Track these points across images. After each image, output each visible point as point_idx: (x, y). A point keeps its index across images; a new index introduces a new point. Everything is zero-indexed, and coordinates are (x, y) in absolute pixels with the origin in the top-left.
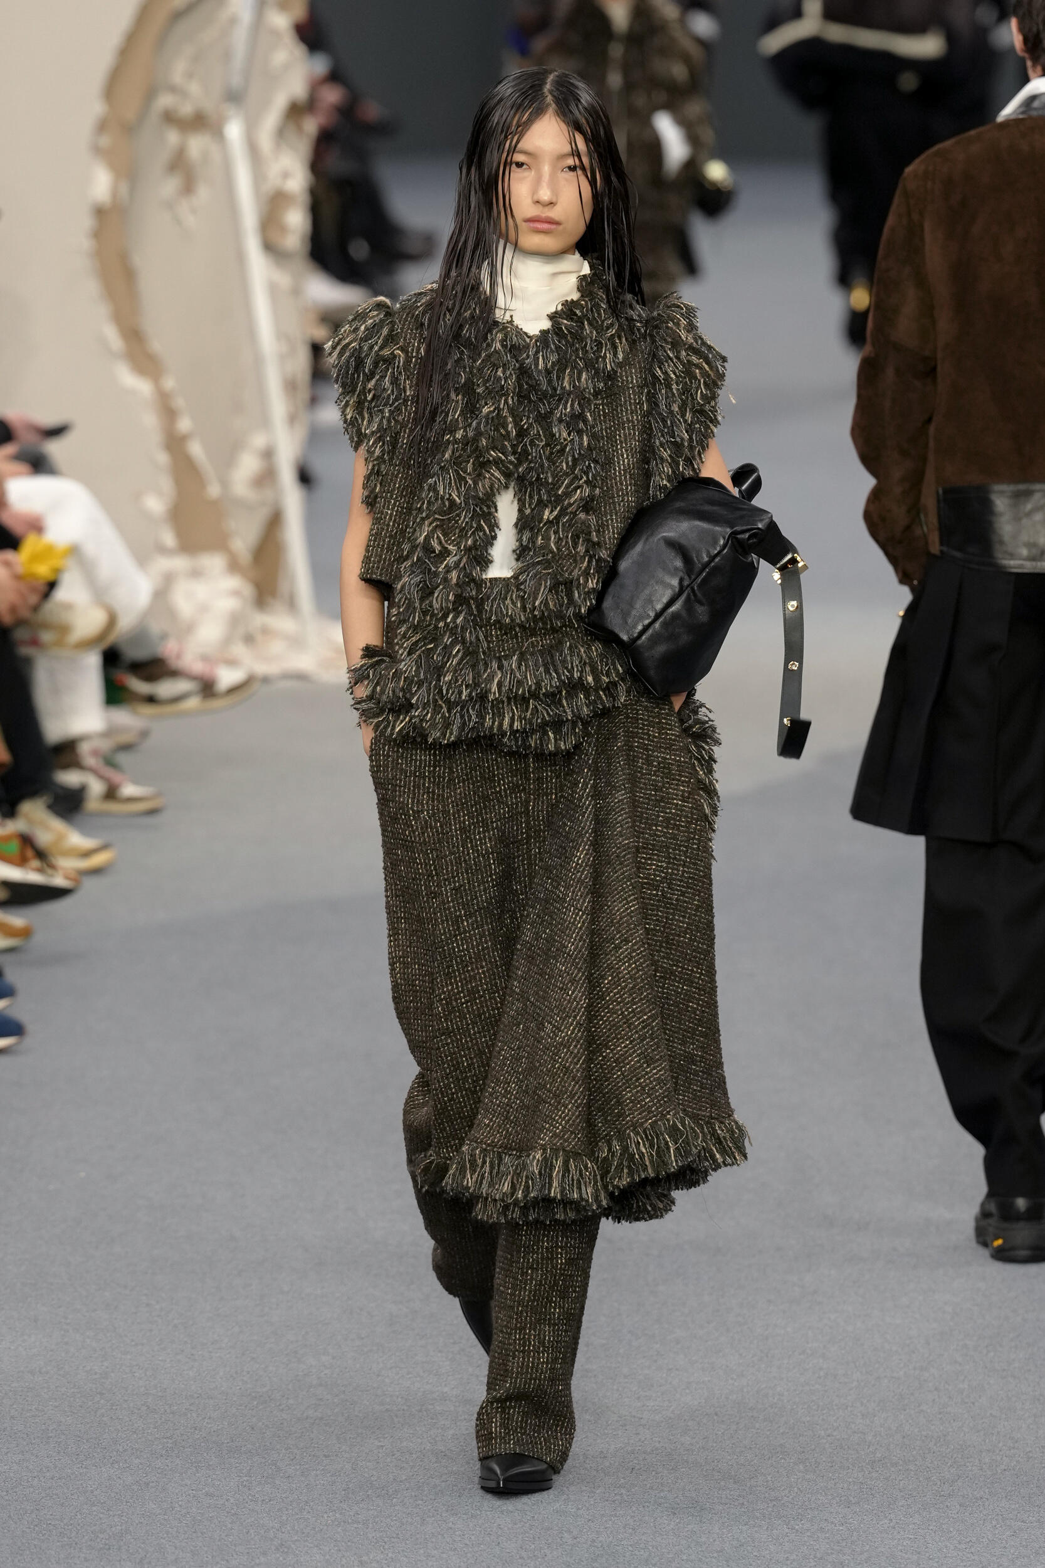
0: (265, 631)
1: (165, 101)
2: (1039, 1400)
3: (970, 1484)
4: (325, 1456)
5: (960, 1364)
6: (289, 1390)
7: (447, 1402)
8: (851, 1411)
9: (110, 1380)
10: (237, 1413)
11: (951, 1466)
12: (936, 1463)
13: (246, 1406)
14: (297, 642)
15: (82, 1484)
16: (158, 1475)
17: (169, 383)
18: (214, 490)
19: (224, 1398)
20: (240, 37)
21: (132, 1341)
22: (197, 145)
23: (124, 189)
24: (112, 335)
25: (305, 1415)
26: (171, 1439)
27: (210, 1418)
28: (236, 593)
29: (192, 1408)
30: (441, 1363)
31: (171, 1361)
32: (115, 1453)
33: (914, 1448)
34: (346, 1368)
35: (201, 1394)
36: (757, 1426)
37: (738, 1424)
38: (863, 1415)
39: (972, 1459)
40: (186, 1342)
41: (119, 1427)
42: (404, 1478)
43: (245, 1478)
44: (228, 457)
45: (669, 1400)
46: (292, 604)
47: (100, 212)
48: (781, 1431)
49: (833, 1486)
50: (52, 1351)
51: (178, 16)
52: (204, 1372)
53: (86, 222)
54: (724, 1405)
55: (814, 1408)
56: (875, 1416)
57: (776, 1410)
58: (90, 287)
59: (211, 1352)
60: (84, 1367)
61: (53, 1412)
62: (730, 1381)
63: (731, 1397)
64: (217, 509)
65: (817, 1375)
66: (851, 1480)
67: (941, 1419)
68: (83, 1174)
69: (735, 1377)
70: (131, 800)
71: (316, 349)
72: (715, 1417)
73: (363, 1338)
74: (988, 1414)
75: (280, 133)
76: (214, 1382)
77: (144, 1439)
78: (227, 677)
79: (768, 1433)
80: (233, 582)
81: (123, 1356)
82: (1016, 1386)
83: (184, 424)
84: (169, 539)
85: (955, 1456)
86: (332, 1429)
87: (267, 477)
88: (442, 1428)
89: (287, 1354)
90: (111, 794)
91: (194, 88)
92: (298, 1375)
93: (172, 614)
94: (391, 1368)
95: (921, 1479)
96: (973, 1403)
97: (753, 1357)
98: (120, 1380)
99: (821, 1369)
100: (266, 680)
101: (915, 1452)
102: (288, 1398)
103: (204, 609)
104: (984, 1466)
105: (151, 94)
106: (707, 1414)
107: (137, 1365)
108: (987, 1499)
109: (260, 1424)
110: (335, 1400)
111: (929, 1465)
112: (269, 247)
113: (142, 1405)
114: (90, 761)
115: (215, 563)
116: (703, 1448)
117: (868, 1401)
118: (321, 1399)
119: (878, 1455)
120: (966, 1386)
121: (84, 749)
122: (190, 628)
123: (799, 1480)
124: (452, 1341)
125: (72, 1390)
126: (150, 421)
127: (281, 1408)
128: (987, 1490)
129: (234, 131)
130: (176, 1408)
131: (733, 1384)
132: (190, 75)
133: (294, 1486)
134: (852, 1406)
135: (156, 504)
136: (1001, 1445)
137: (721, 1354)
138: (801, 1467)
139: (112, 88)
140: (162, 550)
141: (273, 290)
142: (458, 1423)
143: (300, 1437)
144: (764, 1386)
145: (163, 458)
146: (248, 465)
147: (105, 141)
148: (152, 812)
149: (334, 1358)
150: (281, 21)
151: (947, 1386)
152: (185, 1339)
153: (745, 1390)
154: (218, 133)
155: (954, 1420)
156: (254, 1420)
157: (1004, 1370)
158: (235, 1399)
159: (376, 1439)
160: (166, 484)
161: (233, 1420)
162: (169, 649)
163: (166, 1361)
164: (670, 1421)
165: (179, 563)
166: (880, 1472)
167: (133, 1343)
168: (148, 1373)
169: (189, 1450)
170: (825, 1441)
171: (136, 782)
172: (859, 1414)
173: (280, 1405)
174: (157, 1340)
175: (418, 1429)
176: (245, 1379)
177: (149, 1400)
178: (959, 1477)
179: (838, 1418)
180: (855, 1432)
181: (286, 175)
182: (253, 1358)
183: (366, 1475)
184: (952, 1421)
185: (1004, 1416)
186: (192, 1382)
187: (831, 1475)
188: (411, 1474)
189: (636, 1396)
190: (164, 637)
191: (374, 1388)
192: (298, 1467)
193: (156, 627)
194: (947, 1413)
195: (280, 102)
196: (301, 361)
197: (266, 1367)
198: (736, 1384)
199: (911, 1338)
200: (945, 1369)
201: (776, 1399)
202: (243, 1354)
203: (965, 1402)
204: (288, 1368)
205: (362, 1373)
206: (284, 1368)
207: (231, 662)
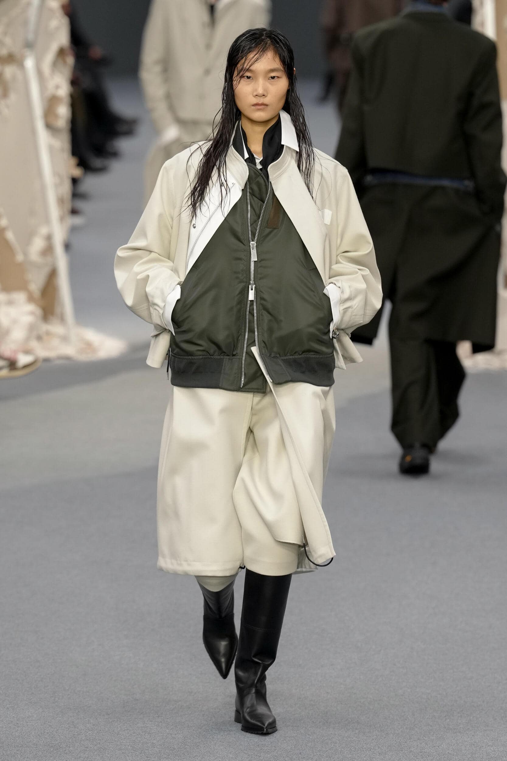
0: (48, 333)
2: (474, 745)
5: (431, 726)
6: (69, 742)
7: (155, 748)
10: (42, 755)
13: (47, 751)
14: (65, 340)
18: (20, 258)
19: (35, 747)
20: (32, 13)
22: (9, 71)
28: (32, 313)
29: (18, 752)
31: (6, 727)
35: (22, 745)
44: (27, 240)
46: (62, 319)
52: (24, 733)
55: (353, 750)
57: (333, 751)
59: (27, 722)
64: (22, 268)
65: (354, 733)
69: (310, 734)
71: (75, 181)
73: (109, 714)
75: (55, 64)
76: (30, 738)
78: (23, 360)
80: (31, 307)
83: (3, 222)
87: (48, 250)
91: (8, 40)
97: (319, 723)
102: (69, 747)
103: (15, 322)
112: (49, 126)
115: (20, 297)
127: (66, 752)
129: (30, 63)
130: (9, 752)
132: (5, 33)
134: (374, 749)
137: (302, 722)
141: (51, 149)
146: (38, 244)
149: (94, 725)
150: (55, 4)
151: (424, 738)
154: (21, 64)
157: (455, 729)
158: (41, 747)
163: (3, 727)
165: (1, 297)
173: (65, 751)
176: (46, 736)
181: (57, 87)
182: (50, 726)
184: (428, 757)
186: (17, 739)
189: (257, 744)
194: (424, 752)
195: (54, 48)
196: (66, 188)
197: (57, 730)
198: (311, 737)
199: (405, 712)
200: (423, 729)
201: (332, 746)
202: (44, 723)
203: (434, 746)
204: (69, 731)
205: (109, 733)
206: (67, 731)
207: (27, 352)
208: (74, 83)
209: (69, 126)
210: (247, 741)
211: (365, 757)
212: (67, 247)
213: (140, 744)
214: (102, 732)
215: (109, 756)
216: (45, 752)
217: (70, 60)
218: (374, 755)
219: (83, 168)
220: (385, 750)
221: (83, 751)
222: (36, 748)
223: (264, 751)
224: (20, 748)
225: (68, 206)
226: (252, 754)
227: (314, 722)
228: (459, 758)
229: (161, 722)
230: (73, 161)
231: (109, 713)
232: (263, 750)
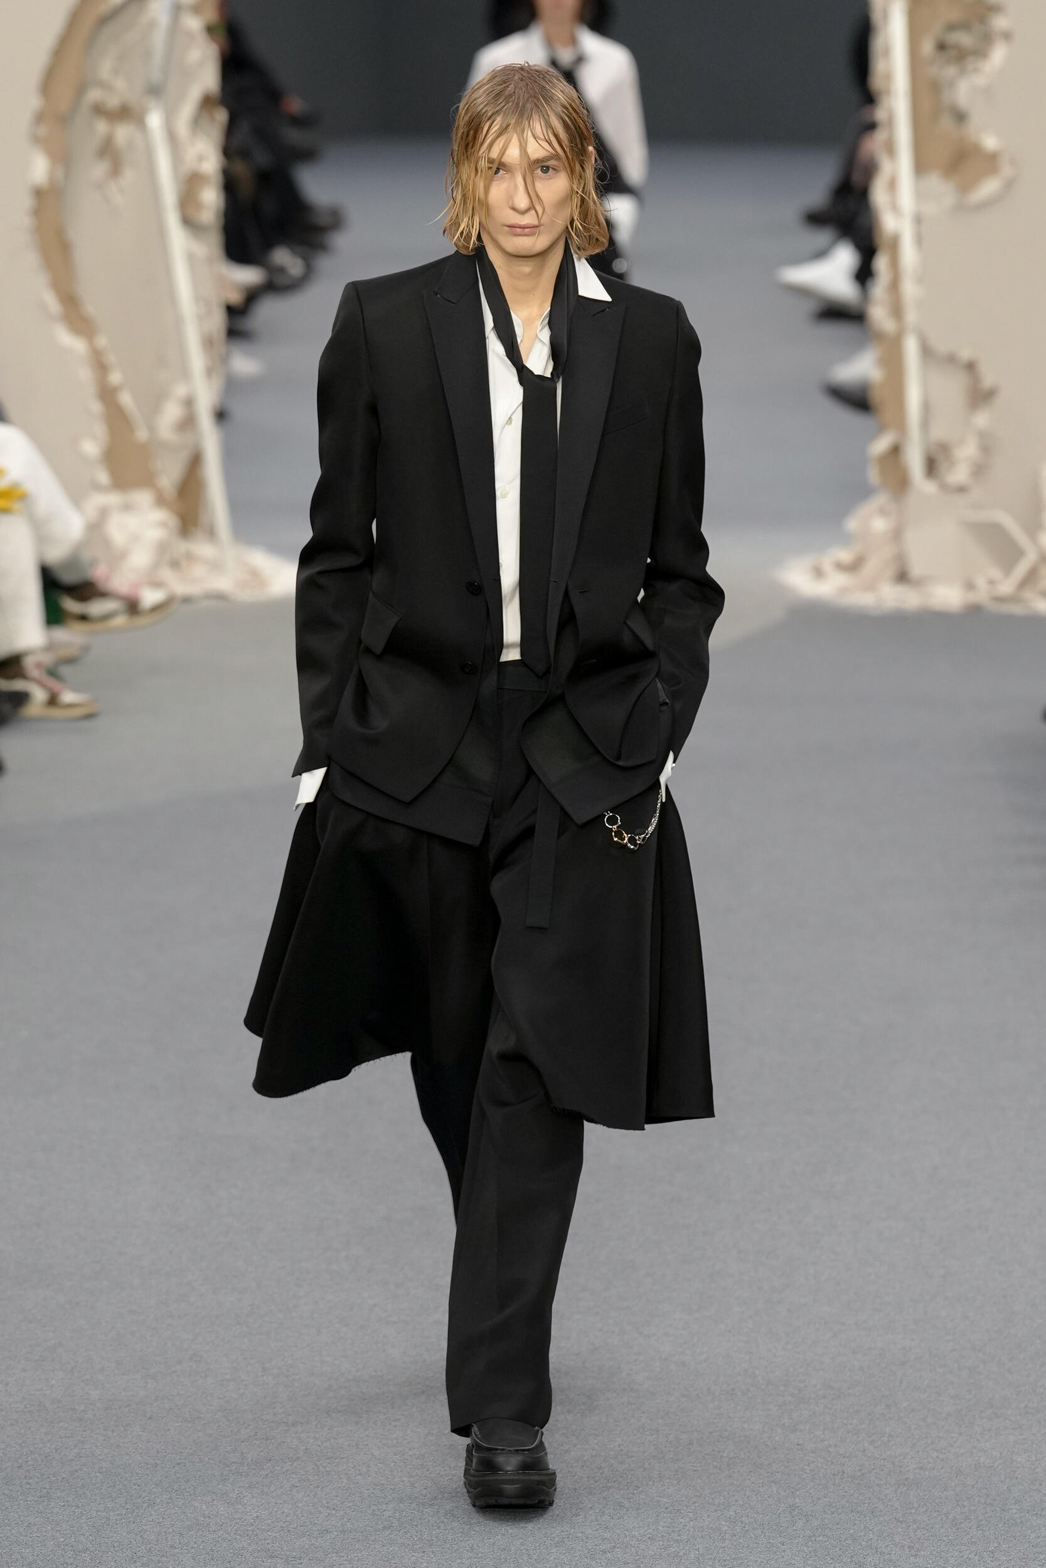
0: (189, 556)
1: (94, 95)
14: (216, 566)
17: (102, 341)
18: (142, 434)
20: (159, 39)
22: (123, 133)
23: (59, 173)
24: (51, 300)
28: (163, 524)
44: (154, 406)
46: (211, 533)
47: (39, 194)
51: (104, 20)
53: (26, 202)
58: (31, 259)
64: (145, 452)
70: (70, 706)
75: (196, 122)
78: (150, 597)
80: (160, 515)
83: (115, 378)
84: (103, 477)
87: (188, 422)
90: (53, 701)
91: (120, 84)
93: (107, 542)
100: (187, 600)
103: (135, 538)
105: (81, 89)
112: (188, 222)
114: (35, 673)
115: (143, 498)
122: (122, 556)
126: (85, 375)
129: (155, 120)
132: (116, 72)
135: (91, 448)
139: (48, 83)
140: (97, 487)
141: (191, 258)
145: (97, 407)
146: (171, 413)
147: (43, 131)
148: (89, 716)
150: (194, 24)
154: (140, 122)
160: (100, 430)
162: (99, 573)
165: (113, 499)
171: (76, 689)
181: (201, 158)
190: (95, 562)
193: (88, 555)
195: (194, 95)
196: (218, 321)
207: (157, 585)
208: (228, 151)
209: (221, 222)
212: (221, 416)
217: (222, 116)
225: (220, 349)
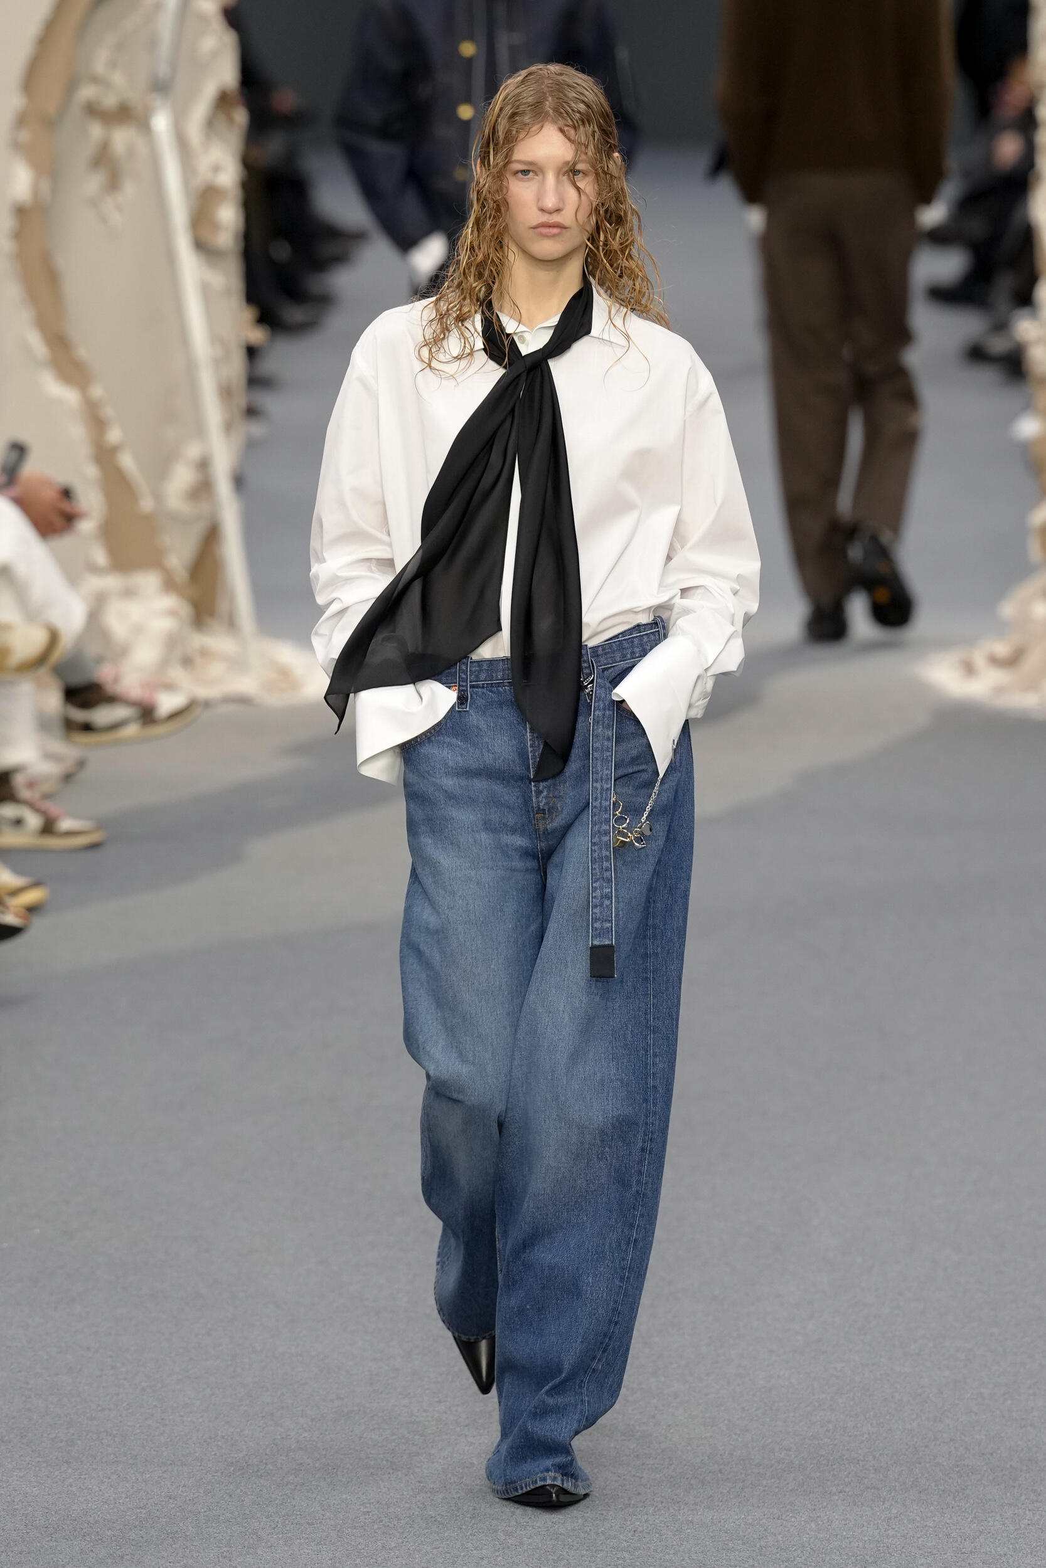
0: (205, 653)
1: (87, 92)
3: (992, 1540)
4: (308, 1523)
5: (976, 1414)
6: (266, 1454)
7: (435, 1464)
8: (863, 1466)
9: (76, 1448)
10: (213, 1480)
11: (971, 1521)
12: (955, 1518)
13: (222, 1473)
14: (238, 664)
15: (52, 1559)
16: (132, 1547)
17: (97, 391)
18: (147, 504)
19: (199, 1464)
20: (166, 24)
21: (99, 1405)
22: (122, 138)
23: (45, 186)
24: (35, 341)
25: (285, 1480)
26: (145, 1509)
27: (184, 1486)
28: (172, 613)
29: (165, 1475)
30: (427, 1423)
31: (140, 1426)
32: (86, 1525)
33: (932, 1503)
34: (326, 1430)
35: (173, 1461)
36: (764, 1482)
37: (744, 1481)
38: (876, 1470)
39: (994, 1514)
40: (155, 1406)
41: (89, 1497)
42: (393, 1545)
43: (225, 1549)
44: (161, 468)
45: (670, 1458)
46: (232, 624)
47: (21, 212)
48: (790, 1488)
49: (848, 1546)
50: (14, 1418)
51: (99, 3)
52: (176, 1437)
53: (6, 222)
54: (729, 1463)
55: (823, 1463)
56: (889, 1470)
58: (13, 291)
59: (182, 1416)
60: (49, 1434)
61: (18, 1483)
62: (734, 1436)
63: (735, 1453)
64: (150, 524)
65: (825, 1429)
66: (866, 1539)
67: (958, 1472)
68: (38, 1231)
69: (738, 1432)
70: (70, 834)
71: (252, 352)
72: (719, 1475)
73: (343, 1399)
74: (1008, 1466)
75: (210, 124)
76: (188, 1448)
77: (115, 1510)
78: (167, 703)
79: (777, 1490)
80: (170, 602)
81: (90, 1423)
82: (1036, 1436)
83: (114, 435)
84: (100, 557)
85: (975, 1511)
86: (314, 1496)
87: (203, 488)
88: (431, 1492)
89: (263, 1417)
90: (49, 828)
91: (118, 78)
92: (275, 1439)
93: (106, 637)
94: (374, 1430)
95: (940, 1536)
96: (992, 1454)
98: (88, 1448)
99: (829, 1422)
100: (207, 704)
101: (932, 1508)
102: (266, 1464)
103: (138, 630)
104: (1006, 1521)
105: (72, 85)
106: (710, 1472)
107: (104, 1432)
108: (1012, 1556)
109: (239, 1491)
110: (317, 1465)
111: (948, 1521)
112: (201, 246)
113: (112, 1473)
114: (25, 794)
115: (149, 581)
116: (708, 1508)
117: (880, 1455)
118: (301, 1464)
119: (894, 1511)
120: (984, 1437)
121: (19, 780)
122: (122, 652)
123: (812, 1540)
124: (436, 1400)
125: (38, 1459)
126: (78, 432)
127: (259, 1474)
128: (1011, 1547)
129: (161, 123)
130: (148, 1476)
131: (737, 1440)
132: (113, 65)
133: (277, 1556)
134: (864, 1460)
136: (1023, 1498)
138: (813, 1525)
139: (30, 80)
140: (94, 569)
141: (206, 290)
142: (448, 1487)
143: (282, 1504)
144: (770, 1440)
145: (92, 471)
146: (182, 477)
147: (24, 136)
149: (312, 1420)
150: (208, 6)
151: (963, 1437)
152: (154, 1404)
153: (750, 1445)
154: (144, 125)
155: (972, 1473)
156: (232, 1487)
157: (1023, 1419)
158: (209, 1466)
159: (360, 1505)
160: (96, 498)
161: (209, 1487)
162: (104, 674)
163: (135, 1426)
164: (672, 1480)
165: (112, 582)
166: (896, 1529)
167: (99, 1408)
168: (116, 1439)
169: (164, 1520)
170: (837, 1498)
171: (73, 815)
172: (871, 1468)
173: (258, 1471)
174: (124, 1405)
175: (405, 1493)
176: (220, 1443)
177: (119, 1468)
178: (981, 1532)
179: (849, 1473)
180: (868, 1488)
181: (216, 169)
182: (227, 1422)
183: (353, 1543)
184: (970, 1474)
185: (1025, 1468)
186: (164, 1449)
187: (844, 1533)
188: (401, 1541)
189: (635, 1454)
190: (100, 660)
191: (357, 1451)
192: (281, 1536)
193: (92, 650)
194: (964, 1465)
195: (209, 91)
196: (237, 366)
197: (242, 1431)
198: (740, 1440)
199: (922, 1387)
200: (960, 1420)
201: (783, 1454)
202: (216, 1418)
203: (983, 1454)
204: (265, 1432)
205: (344, 1436)
206: (261, 1432)
207: (175, 688)
209: (241, 245)
210: (615, 1448)
211: (847, 1476)
212: (239, 481)
213: (405, 1457)
214: (329, 1434)
215: (344, 1480)
216: (219, 1474)
217: (241, 116)
218: (865, 1473)
219: (268, 328)
220: (887, 1463)
221: (293, 1472)
222: (200, 1466)
223: (650, 1466)
224: (169, 1467)
225: (241, 400)
226: (626, 1473)
227: (746, 1408)
228: (1032, 1477)
229: (446, 1413)
230: (248, 314)
231: (342, 1396)
232: (648, 1465)
